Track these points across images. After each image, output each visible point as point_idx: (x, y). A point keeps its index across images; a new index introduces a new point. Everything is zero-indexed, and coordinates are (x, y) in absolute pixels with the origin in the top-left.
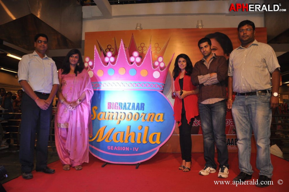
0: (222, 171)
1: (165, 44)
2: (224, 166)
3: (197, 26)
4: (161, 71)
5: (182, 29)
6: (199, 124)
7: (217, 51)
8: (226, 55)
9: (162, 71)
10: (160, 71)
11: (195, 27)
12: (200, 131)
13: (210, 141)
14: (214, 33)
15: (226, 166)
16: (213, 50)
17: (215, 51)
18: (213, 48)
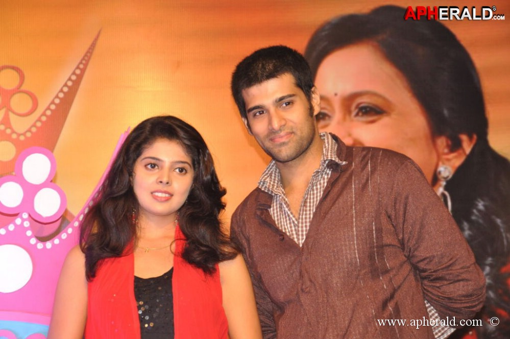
1: (64, 76)
4: (40, 246)
7: (385, 120)
8: (442, 142)
9: (49, 245)
10: (33, 241)
16: (360, 114)
17: (372, 122)
18: (365, 100)
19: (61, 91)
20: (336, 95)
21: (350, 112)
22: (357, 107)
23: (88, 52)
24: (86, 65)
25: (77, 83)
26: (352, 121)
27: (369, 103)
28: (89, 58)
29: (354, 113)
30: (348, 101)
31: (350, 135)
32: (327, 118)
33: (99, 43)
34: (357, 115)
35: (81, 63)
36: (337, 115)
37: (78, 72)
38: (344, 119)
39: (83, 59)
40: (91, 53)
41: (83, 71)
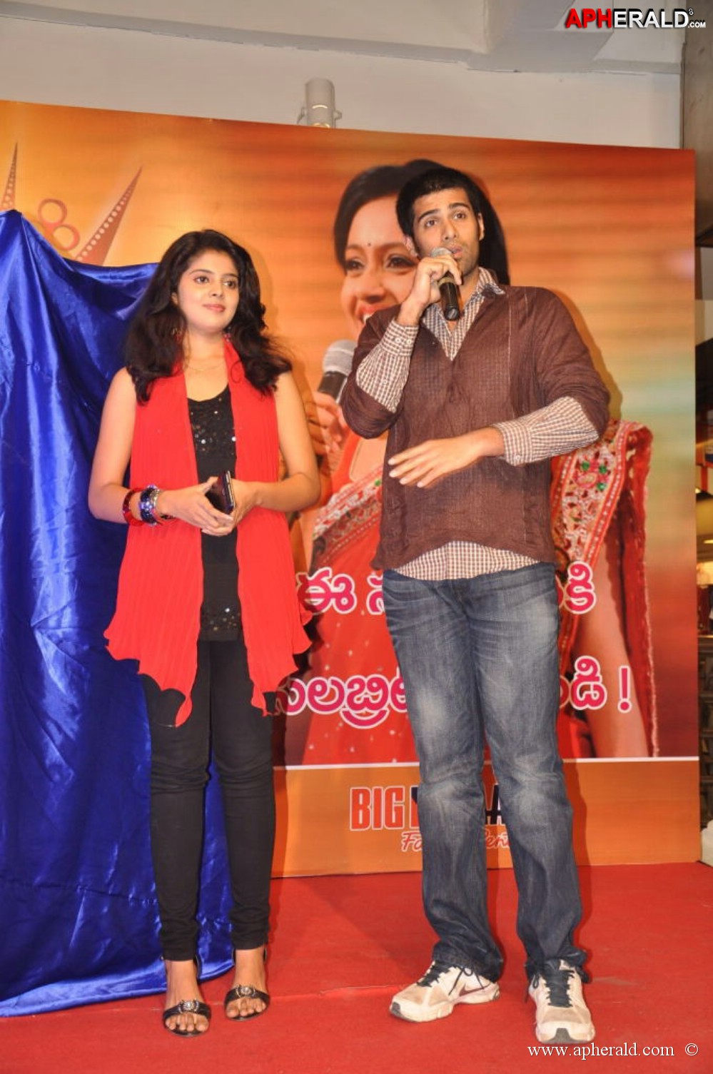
0: (560, 999)
1: (104, 212)
2: (563, 966)
3: (302, 116)
5: (215, 120)
6: (307, 702)
11: (292, 120)
12: (311, 747)
13: (462, 803)
14: (399, 161)
15: (571, 965)
16: (392, 265)
17: (403, 273)
18: (397, 252)
19: (102, 227)
20: (369, 245)
21: (382, 263)
22: (390, 257)
23: (128, 189)
24: (126, 202)
25: (118, 219)
26: (383, 271)
27: (401, 255)
28: (130, 195)
29: (386, 263)
30: (382, 251)
31: (381, 285)
32: (360, 267)
33: (139, 182)
34: (389, 266)
35: (121, 200)
36: (370, 265)
37: (119, 208)
38: (377, 269)
39: (124, 196)
40: (132, 191)
41: (124, 208)
